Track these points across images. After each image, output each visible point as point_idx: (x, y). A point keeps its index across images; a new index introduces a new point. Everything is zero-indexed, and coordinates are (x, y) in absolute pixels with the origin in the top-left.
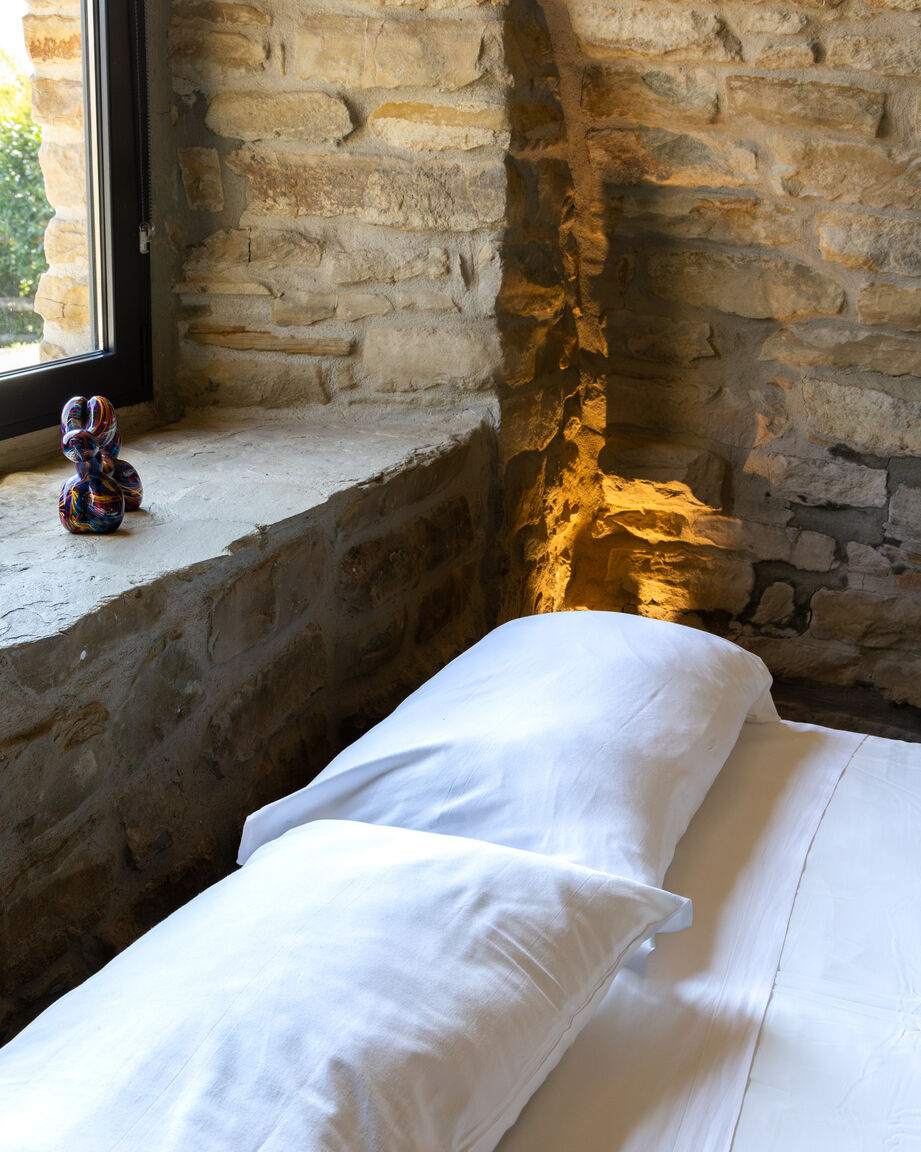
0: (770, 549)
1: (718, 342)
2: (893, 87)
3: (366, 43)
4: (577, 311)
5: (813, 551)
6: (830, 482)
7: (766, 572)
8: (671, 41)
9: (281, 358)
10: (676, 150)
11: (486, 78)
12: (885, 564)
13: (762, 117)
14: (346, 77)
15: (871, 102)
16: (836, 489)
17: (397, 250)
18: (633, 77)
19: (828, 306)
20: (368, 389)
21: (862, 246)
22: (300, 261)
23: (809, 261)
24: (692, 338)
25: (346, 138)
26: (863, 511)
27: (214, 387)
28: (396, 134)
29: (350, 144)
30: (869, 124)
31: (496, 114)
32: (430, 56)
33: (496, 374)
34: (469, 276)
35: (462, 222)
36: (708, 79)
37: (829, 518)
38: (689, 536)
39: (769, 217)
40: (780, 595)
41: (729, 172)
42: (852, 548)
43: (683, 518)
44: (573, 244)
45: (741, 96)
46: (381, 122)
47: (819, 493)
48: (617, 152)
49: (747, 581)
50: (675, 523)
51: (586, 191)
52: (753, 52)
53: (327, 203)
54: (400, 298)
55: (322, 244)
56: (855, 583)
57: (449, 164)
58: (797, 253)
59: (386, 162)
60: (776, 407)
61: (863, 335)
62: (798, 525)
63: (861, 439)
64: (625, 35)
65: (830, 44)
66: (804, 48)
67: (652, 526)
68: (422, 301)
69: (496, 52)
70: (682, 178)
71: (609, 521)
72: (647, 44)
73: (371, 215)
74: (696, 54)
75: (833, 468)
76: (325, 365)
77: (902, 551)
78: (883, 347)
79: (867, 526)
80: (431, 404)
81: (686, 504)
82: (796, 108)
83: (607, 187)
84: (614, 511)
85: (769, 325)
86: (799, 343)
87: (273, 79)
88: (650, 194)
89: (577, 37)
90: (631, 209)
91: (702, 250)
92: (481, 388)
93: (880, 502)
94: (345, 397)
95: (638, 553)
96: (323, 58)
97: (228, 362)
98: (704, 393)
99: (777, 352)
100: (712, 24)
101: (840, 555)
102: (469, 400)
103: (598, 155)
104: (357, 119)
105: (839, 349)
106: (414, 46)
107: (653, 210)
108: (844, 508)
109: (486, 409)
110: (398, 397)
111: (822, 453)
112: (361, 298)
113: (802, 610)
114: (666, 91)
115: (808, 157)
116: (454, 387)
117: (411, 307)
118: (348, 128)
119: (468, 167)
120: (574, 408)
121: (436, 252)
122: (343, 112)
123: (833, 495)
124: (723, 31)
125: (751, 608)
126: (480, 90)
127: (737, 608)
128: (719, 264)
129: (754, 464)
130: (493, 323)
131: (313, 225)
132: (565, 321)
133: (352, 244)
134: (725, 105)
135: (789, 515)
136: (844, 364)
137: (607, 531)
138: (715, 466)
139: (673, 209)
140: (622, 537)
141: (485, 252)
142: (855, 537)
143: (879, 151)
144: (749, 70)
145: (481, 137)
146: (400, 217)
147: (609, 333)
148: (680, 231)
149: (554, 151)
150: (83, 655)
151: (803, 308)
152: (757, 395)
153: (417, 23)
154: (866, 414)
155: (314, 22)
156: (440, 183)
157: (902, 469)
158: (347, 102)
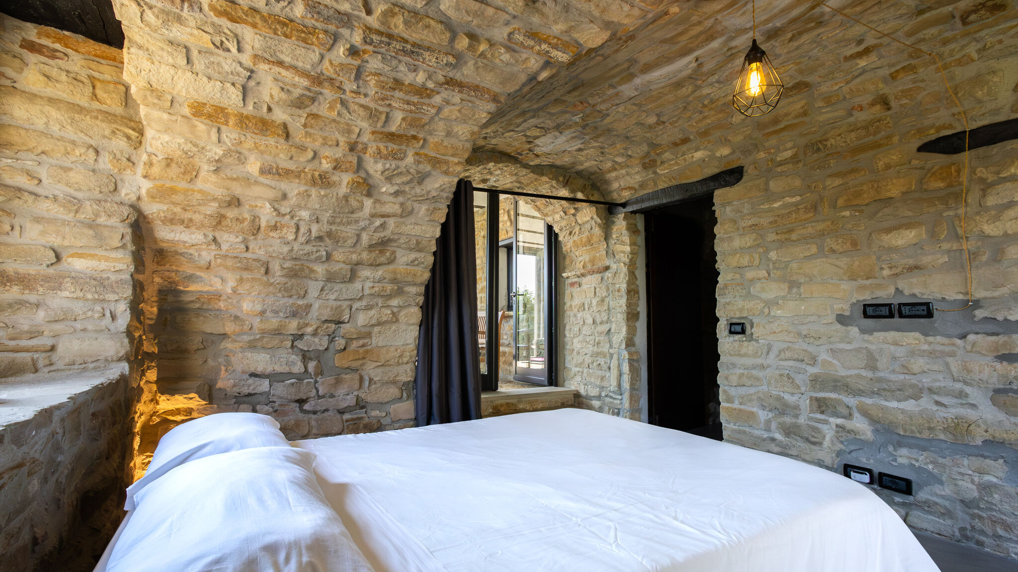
1: (205, 343)
2: (270, 259)
3: (67, 229)
4: (144, 337)
6: (249, 386)
8: (194, 242)
9: (11, 355)
10: (192, 278)
11: (124, 247)
12: (271, 410)
13: (227, 268)
14: (55, 241)
15: (264, 264)
16: (251, 388)
17: (78, 308)
18: (176, 253)
19: (246, 328)
20: (60, 365)
21: (259, 308)
22: (24, 312)
23: (239, 314)
24: (195, 342)
25: (52, 264)
26: (261, 394)
28: (78, 264)
29: (54, 267)
30: (263, 270)
31: (129, 259)
32: (98, 237)
33: (127, 354)
34: (113, 317)
35: (111, 297)
36: (207, 255)
37: (248, 399)
38: (195, 415)
39: (225, 300)
41: (211, 286)
42: (258, 407)
43: (192, 409)
44: (143, 312)
45: (219, 261)
46: (70, 260)
47: (246, 391)
48: (166, 279)
51: (150, 293)
52: (225, 247)
53: (41, 289)
54: (78, 326)
55: (37, 306)
57: (105, 276)
58: (234, 312)
59: (73, 274)
60: (228, 363)
61: (258, 337)
62: (238, 403)
63: (260, 369)
64: (177, 239)
65: (251, 246)
66: (243, 246)
67: (179, 414)
68: (90, 327)
69: (128, 238)
70: (193, 288)
71: (158, 416)
72: (185, 242)
73: (65, 294)
74: (204, 246)
75: (251, 381)
76: (36, 356)
77: (276, 404)
78: (265, 340)
80: (94, 368)
81: (195, 402)
82: (239, 265)
83: (160, 291)
84: (160, 412)
85: (224, 336)
86: (236, 341)
87: (14, 239)
88: (177, 293)
89: (156, 238)
90: (169, 299)
91: (199, 312)
92: (120, 360)
93: (267, 390)
94: (46, 370)
95: (173, 426)
96: (43, 233)
98: (200, 362)
99: (228, 345)
100: (211, 237)
101: (254, 410)
102: (113, 365)
103: (157, 280)
104: (58, 258)
105: (250, 341)
106: (91, 232)
107: (180, 299)
108: (255, 394)
110: (76, 367)
111: (246, 377)
112: (58, 327)
114: (191, 259)
115: (241, 280)
116: (106, 360)
117: (84, 330)
118: (54, 260)
119: (113, 278)
120: (143, 373)
121: (98, 308)
122: (52, 254)
123: (250, 390)
124: (215, 240)
126: (120, 250)
128: (205, 317)
129: (220, 384)
130: (124, 335)
131: (32, 298)
132: (140, 340)
133: (54, 305)
134: (213, 264)
135: (234, 400)
136: (252, 346)
137: (158, 420)
138: (206, 387)
139: (187, 298)
140: (164, 421)
141: (122, 308)
142: (259, 403)
143: (265, 278)
144: (223, 252)
145: (121, 266)
146: (81, 295)
147: (158, 344)
148: (191, 306)
149: (140, 277)
151: (237, 329)
152: (221, 360)
153: (91, 225)
154: (261, 361)
155: (38, 220)
156: (100, 283)
157: (274, 377)
158: (54, 250)
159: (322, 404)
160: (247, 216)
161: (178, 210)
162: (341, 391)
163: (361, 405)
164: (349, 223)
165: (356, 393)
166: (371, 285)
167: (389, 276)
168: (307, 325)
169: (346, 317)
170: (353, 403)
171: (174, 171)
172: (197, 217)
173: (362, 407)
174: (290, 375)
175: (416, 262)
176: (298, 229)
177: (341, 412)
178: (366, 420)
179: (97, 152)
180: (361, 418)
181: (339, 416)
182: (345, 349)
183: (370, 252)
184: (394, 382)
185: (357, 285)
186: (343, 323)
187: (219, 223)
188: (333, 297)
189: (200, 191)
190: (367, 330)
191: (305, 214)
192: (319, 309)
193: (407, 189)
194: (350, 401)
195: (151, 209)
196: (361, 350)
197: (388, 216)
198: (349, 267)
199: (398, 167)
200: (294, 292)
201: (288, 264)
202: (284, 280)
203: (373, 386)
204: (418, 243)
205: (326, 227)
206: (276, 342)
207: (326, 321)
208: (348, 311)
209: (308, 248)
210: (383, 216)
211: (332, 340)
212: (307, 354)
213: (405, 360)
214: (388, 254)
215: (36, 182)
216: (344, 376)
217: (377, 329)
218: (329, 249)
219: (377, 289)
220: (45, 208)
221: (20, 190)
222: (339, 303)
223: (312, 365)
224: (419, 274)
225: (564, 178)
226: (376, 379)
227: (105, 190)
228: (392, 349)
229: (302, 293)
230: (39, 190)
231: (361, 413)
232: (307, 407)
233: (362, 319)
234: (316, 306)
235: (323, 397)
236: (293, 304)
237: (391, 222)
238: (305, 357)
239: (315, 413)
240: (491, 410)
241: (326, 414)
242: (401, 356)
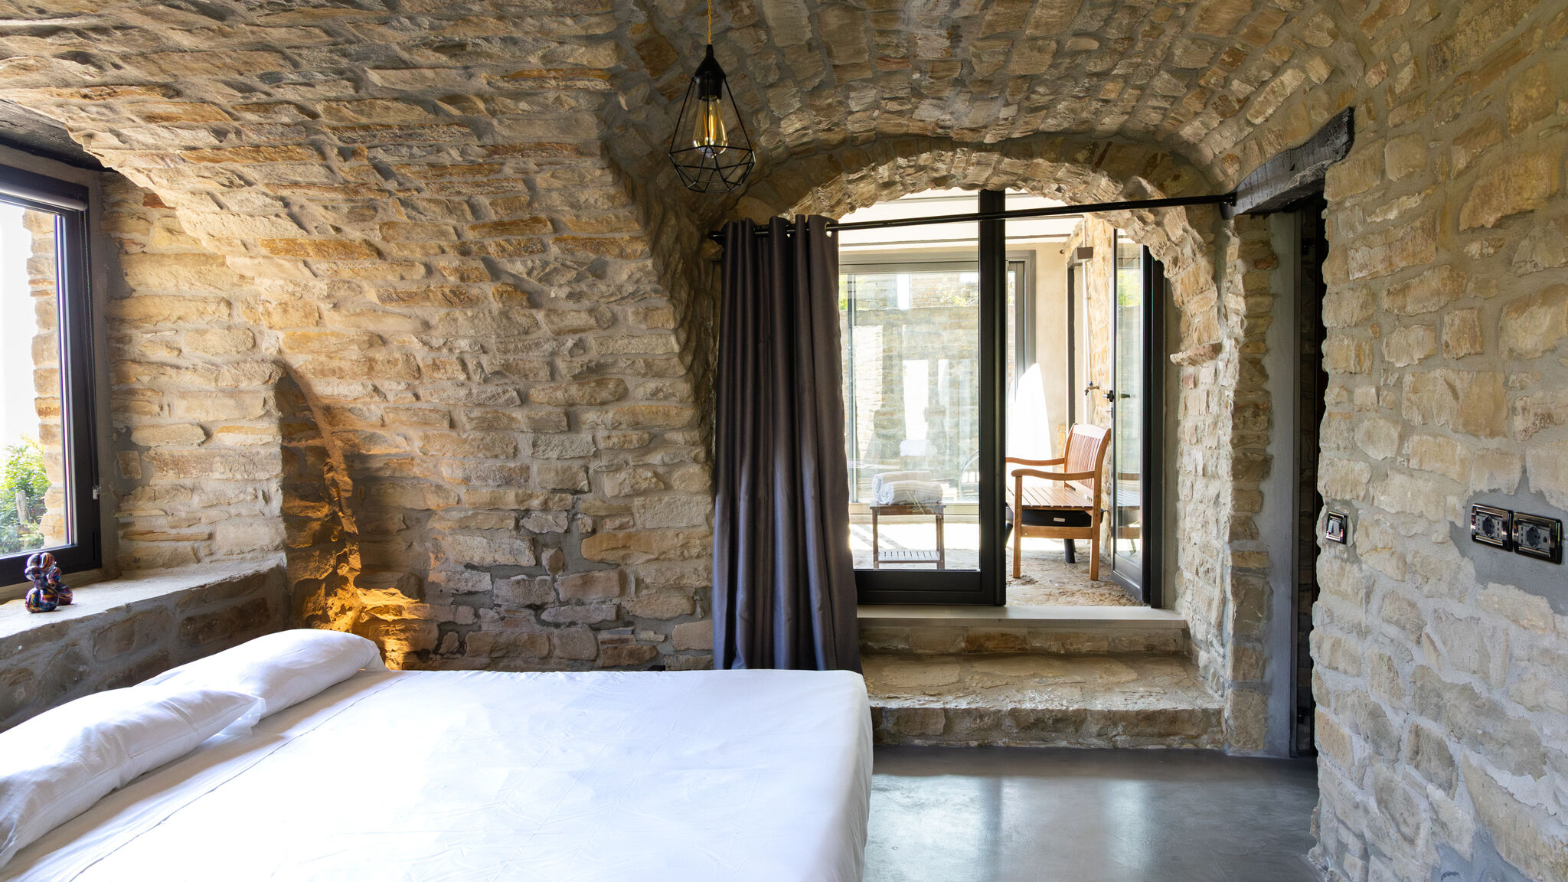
0: (445, 616)
1: (408, 522)
2: (451, 408)
3: (209, 402)
4: (340, 514)
5: (464, 615)
6: (466, 581)
7: (444, 627)
8: (355, 395)
9: (174, 544)
10: (372, 439)
11: (268, 414)
12: (497, 616)
13: (402, 423)
14: (203, 418)
15: (444, 415)
16: (470, 584)
17: (230, 491)
18: (344, 409)
19: (452, 501)
20: (219, 555)
21: (459, 474)
22: (182, 498)
23: (441, 483)
24: (395, 522)
25: (203, 443)
26: (484, 593)
27: (137, 560)
28: (227, 439)
29: (205, 445)
30: (446, 424)
31: (274, 429)
32: (241, 406)
33: (283, 542)
34: (267, 499)
35: (262, 475)
36: (376, 409)
37: (471, 599)
38: (406, 615)
39: (419, 465)
40: (451, 638)
41: (397, 447)
42: (481, 611)
43: (399, 606)
44: (335, 484)
45: (391, 415)
46: (220, 434)
47: (464, 587)
48: (346, 441)
49: (435, 633)
50: (399, 610)
51: (337, 459)
52: (391, 397)
53: (194, 471)
54: (233, 511)
55: (192, 490)
56: (484, 628)
57: (254, 451)
58: (434, 479)
59: (223, 452)
60: (438, 550)
61: (470, 513)
62: (457, 604)
63: (476, 561)
64: (336, 393)
65: (421, 392)
66: (410, 395)
67: (388, 613)
68: (244, 512)
69: (272, 403)
70: (375, 450)
71: (367, 613)
72: (346, 396)
73: (216, 475)
74: (368, 399)
75: (467, 574)
76: (196, 545)
77: (502, 609)
78: (480, 517)
79: (486, 600)
80: (252, 559)
81: (400, 600)
82: (415, 419)
83: (346, 457)
84: (369, 608)
85: (429, 513)
86: (443, 519)
87: (165, 418)
88: (365, 458)
89: (315, 395)
90: (358, 466)
91: (394, 481)
92: (276, 549)
93: (490, 588)
94: (208, 560)
95: (383, 627)
96: (188, 409)
97: (143, 548)
98: (404, 546)
99: (435, 524)
100: (370, 387)
101: (477, 615)
102: (271, 555)
103: (338, 443)
104: (208, 435)
105: (461, 520)
106: (232, 402)
107: (368, 465)
108: (476, 593)
109: (280, 559)
110: (235, 557)
111: (461, 568)
112: (214, 513)
113: (462, 644)
114: (361, 416)
115: (426, 438)
116: (262, 550)
117: (239, 515)
118: (203, 438)
119: (263, 452)
120: (343, 559)
121: (250, 490)
122: (201, 432)
123: (469, 587)
124: (376, 389)
125: (438, 646)
126: (266, 419)
127: (432, 647)
128: (403, 487)
129: (432, 577)
130: (281, 519)
131: (188, 482)
132: (334, 518)
133: (208, 489)
134: (386, 419)
135: (452, 599)
136: (464, 526)
137: (366, 618)
138: (413, 580)
139: (376, 464)
140: (375, 620)
141: (274, 488)
142: (482, 605)
143: (454, 434)
144: (391, 404)
145: (268, 438)
146: (230, 475)
147: (358, 523)
148: (381, 474)
149: (316, 442)
150: (20, 647)
151: (442, 503)
152: (428, 544)
153: (234, 393)
154: (477, 548)
155: (184, 394)
156: (249, 459)
157: (496, 571)
158: (202, 427)
159: (566, 613)
160: (397, 355)
161: (323, 358)
162: (594, 596)
163: (623, 618)
164: (529, 348)
165: (616, 601)
166: (606, 433)
167: (625, 419)
168: (530, 496)
169: (583, 484)
170: (611, 615)
171: (295, 316)
172: (345, 365)
173: (628, 624)
174: (517, 568)
175: (661, 395)
176: (464, 365)
177: (596, 628)
178: (632, 645)
179: (229, 304)
180: (625, 641)
181: (590, 634)
182: (594, 531)
183: (582, 385)
184: (679, 588)
185: (585, 436)
186: (581, 492)
187: (371, 369)
188: (554, 455)
189: (333, 334)
190: (622, 503)
191: (463, 344)
192: (542, 474)
193: (583, 287)
194: (607, 612)
195: (299, 361)
196: (621, 534)
197: (583, 330)
198: (559, 410)
199: (545, 264)
200: (498, 450)
201: (477, 413)
202: (479, 435)
203: (645, 592)
204: (648, 365)
205: (499, 359)
206: (493, 521)
207: (554, 491)
208: (582, 475)
209: (490, 389)
210: (575, 331)
211: (572, 519)
212: (540, 538)
213: (695, 551)
214: (611, 385)
215: (176, 353)
216: (597, 574)
217: (638, 502)
218: (521, 386)
219: (615, 440)
220: (187, 379)
221: (163, 364)
222: (567, 464)
223: (546, 556)
224: (673, 412)
225: (1092, 152)
226: (648, 580)
227: (242, 348)
228: (670, 533)
229: (511, 451)
230: (181, 362)
231: (625, 633)
232: (545, 616)
233: (610, 486)
234: (535, 469)
235: (567, 603)
236: (501, 469)
237: (590, 338)
238: (536, 543)
239: (557, 625)
240: (963, 645)
241: (573, 629)
242: (685, 546)
